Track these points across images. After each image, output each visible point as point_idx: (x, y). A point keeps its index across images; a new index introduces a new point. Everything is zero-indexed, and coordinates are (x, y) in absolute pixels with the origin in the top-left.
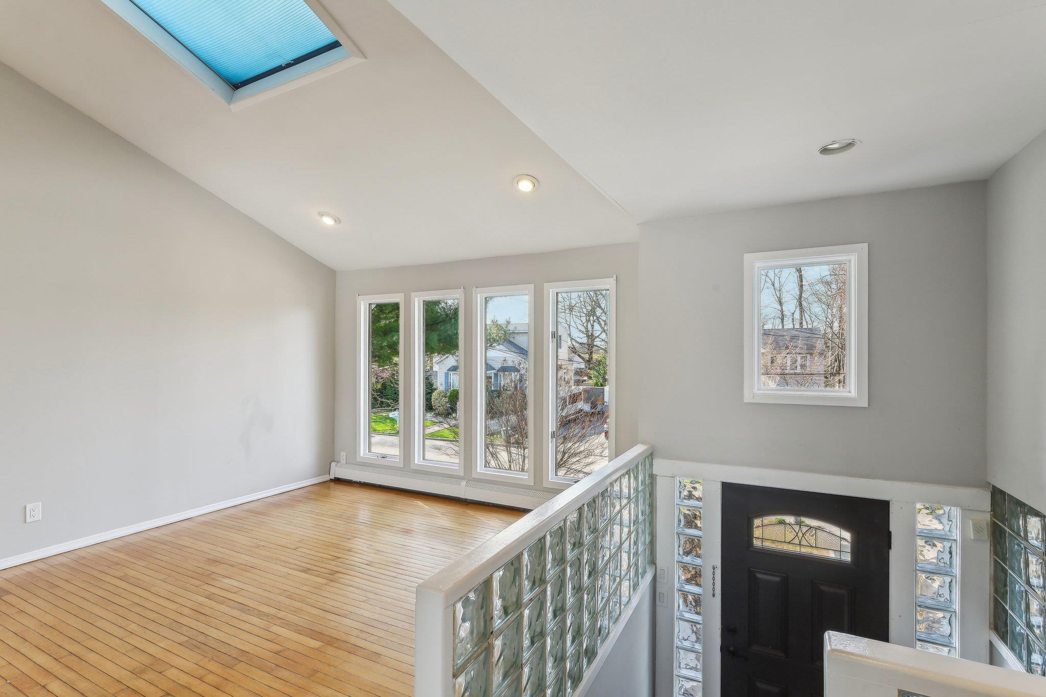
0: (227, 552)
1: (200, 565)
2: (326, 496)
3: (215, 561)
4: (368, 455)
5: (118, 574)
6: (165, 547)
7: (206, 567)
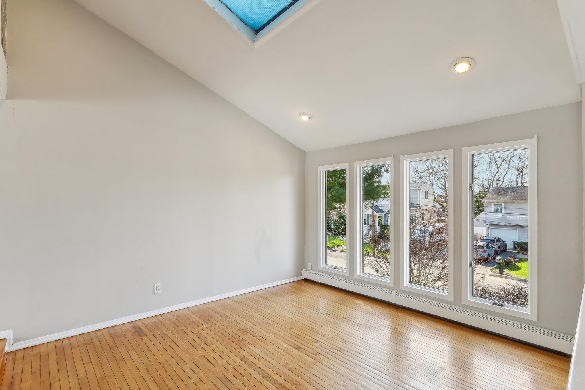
0: (251, 325)
1: (237, 332)
2: (301, 290)
3: (244, 331)
4: (325, 266)
5: (195, 331)
6: (218, 316)
7: (240, 334)
